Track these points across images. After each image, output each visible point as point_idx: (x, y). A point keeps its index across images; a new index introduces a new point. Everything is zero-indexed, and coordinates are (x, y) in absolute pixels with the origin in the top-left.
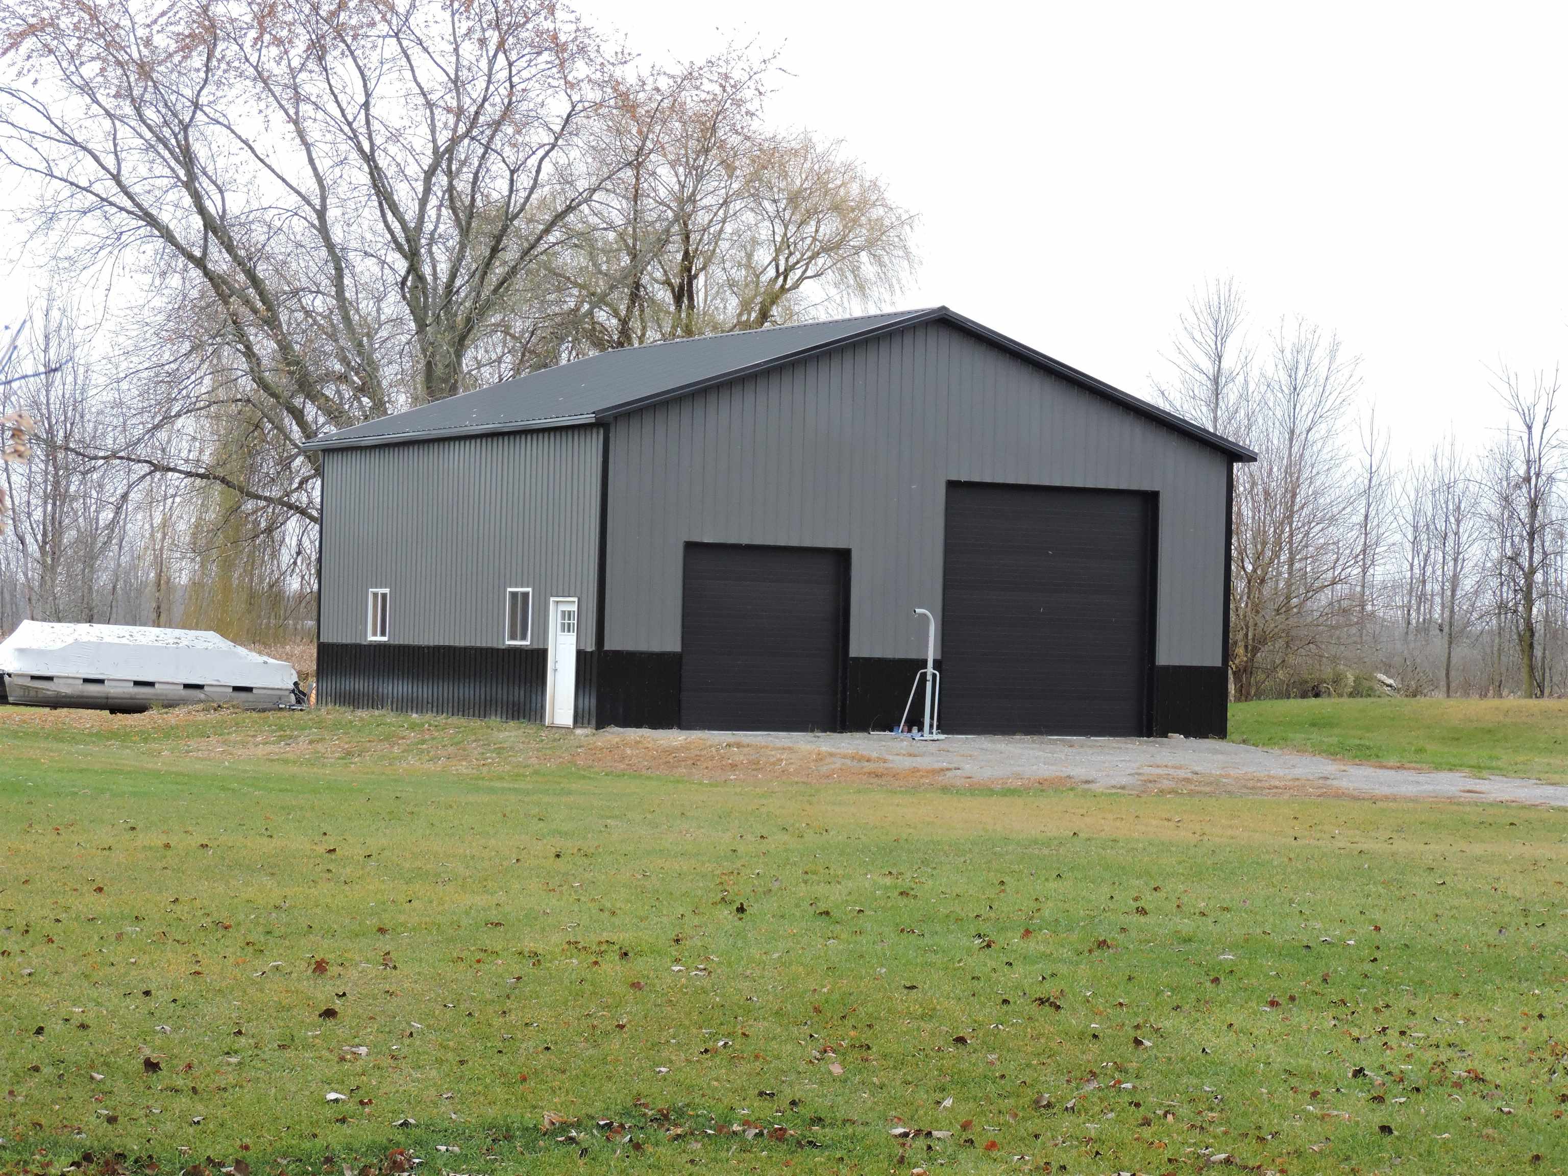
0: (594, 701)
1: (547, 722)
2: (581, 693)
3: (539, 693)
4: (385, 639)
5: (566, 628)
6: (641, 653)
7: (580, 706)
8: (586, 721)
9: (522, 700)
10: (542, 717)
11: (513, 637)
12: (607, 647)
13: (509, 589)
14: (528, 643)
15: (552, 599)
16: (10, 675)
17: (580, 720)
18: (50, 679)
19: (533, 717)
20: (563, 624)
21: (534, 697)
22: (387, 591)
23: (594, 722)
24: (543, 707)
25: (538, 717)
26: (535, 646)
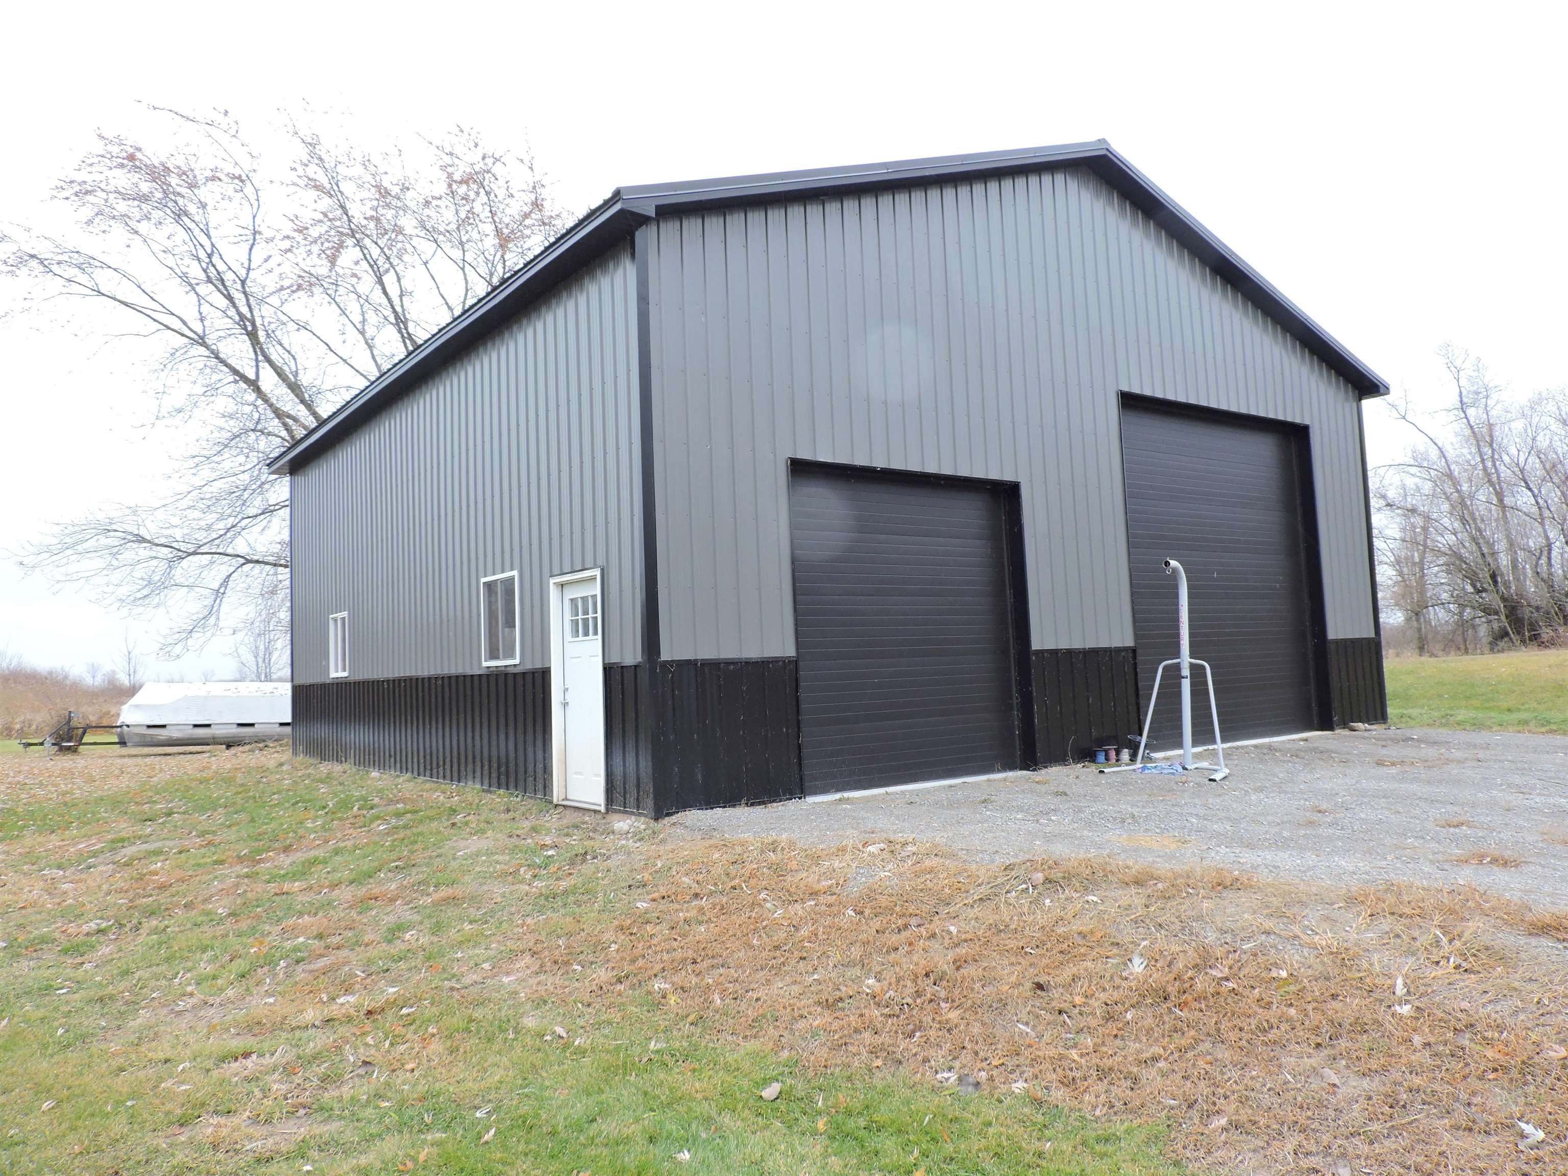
0: (646, 764)
1: (557, 795)
2: (617, 745)
3: (539, 743)
4: (345, 674)
5: (581, 628)
6: (729, 662)
7: (618, 771)
8: (631, 799)
9: (512, 755)
10: (547, 787)
11: (493, 655)
12: (665, 656)
13: (483, 580)
14: (517, 661)
15: (552, 581)
16: (128, 726)
17: (617, 796)
18: (164, 726)
19: (530, 787)
20: (575, 623)
21: (530, 750)
22: (345, 614)
23: (650, 802)
24: (547, 770)
25: (540, 786)
26: (529, 666)
